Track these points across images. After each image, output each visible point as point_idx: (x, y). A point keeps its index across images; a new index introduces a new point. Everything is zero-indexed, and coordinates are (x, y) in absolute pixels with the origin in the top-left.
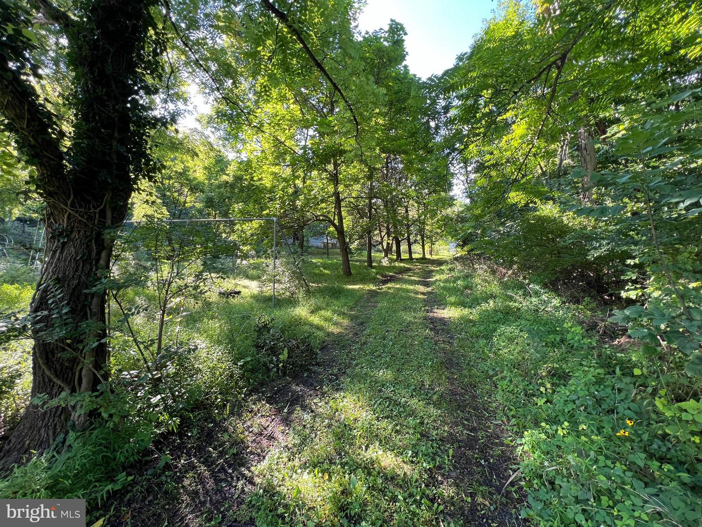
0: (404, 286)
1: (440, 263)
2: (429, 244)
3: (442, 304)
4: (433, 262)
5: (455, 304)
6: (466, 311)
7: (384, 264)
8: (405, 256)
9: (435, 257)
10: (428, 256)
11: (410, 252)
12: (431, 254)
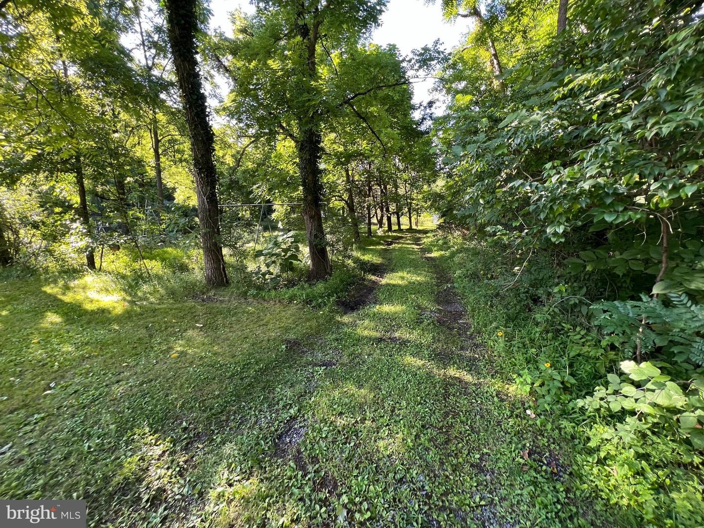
0: (404, 246)
1: (425, 232)
2: (415, 216)
3: (430, 251)
4: (419, 232)
5: (437, 251)
6: (443, 252)
7: (379, 234)
8: (395, 227)
9: (420, 228)
10: (414, 227)
11: (399, 224)
12: (417, 225)
